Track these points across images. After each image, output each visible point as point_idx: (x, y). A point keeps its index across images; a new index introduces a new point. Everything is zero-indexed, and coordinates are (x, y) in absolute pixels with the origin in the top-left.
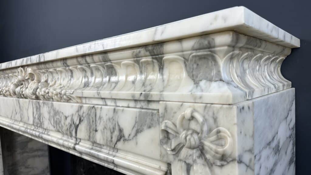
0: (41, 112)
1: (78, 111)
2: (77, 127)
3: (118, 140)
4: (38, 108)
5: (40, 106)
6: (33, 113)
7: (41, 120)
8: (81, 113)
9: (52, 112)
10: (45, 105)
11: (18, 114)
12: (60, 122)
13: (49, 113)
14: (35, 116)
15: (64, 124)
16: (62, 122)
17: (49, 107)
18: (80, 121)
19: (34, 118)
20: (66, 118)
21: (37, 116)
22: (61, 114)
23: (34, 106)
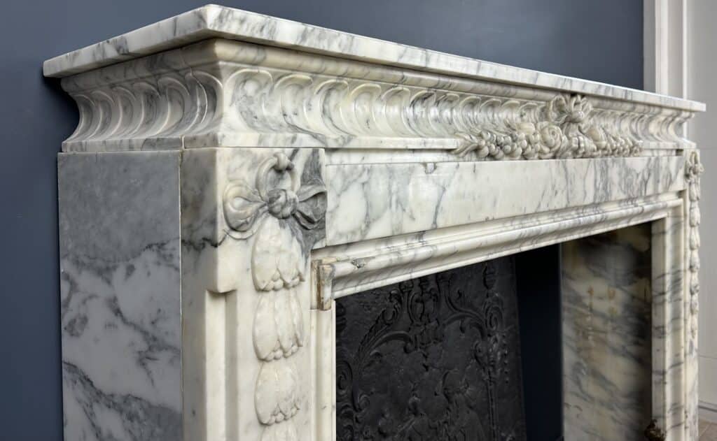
0: (609, 175)
1: (648, 165)
2: (646, 183)
3: (670, 184)
4: (605, 171)
5: (607, 167)
6: (596, 181)
7: (608, 190)
8: (649, 167)
9: (624, 172)
10: (615, 165)
11: (559, 195)
12: (632, 183)
13: (620, 174)
14: (597, 185)
15: (636, 184)
16: (634, 184)
17: (620, 166)
18: (649, 175)
19: (596, 189)
20: (638, 175)
21: (601, 186)
22: (633, 173)
23: (598, 168)
